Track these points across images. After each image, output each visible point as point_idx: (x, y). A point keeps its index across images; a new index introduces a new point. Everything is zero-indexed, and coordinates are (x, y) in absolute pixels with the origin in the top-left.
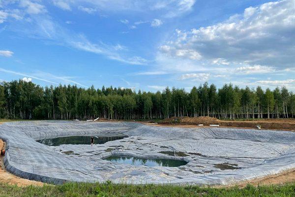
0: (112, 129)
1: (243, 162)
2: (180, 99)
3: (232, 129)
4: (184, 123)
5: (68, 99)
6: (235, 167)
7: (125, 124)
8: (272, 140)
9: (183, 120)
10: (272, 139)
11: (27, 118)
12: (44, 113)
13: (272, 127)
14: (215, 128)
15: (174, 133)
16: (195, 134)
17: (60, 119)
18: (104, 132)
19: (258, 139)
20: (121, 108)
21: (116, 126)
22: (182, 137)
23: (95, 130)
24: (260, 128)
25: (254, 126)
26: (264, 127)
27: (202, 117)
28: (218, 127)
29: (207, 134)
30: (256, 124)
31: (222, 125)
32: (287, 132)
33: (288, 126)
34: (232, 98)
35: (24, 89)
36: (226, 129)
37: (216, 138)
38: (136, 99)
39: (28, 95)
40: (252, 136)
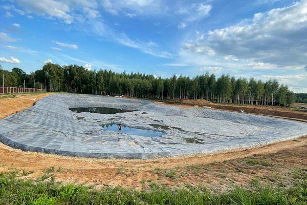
0: (130, 104)
1: (210, 138)
2: (184, 85)
3: (220, 111)
4: (184, 104)
5: (105, 80)
6: (200, 141)
7: (141, 102)
8: (249, 122)
9: (184, 101)
10: (251, 122)
11: (79, 92)
12: (89, 89)
13: (253, 112)
14: (207, 109)
15: (171, 111)
16: (187, 112)
17: (100, 94)
18: (123, 106)
19: (238, 121)
20: (140, 89)
21: (134, 102)
22: (177, 114)
23: (117, 104)
24: (243, 112)
25: (238, 110)
26: (247, 111)
27: (199, 100)
28: (209, 109)
29: (198, 113)
30: (240, 108)
31: (213, 107)
32: (264, 117)
33: (267, 112)
34: (226, 86)
35: (77, 71)
36: (214, 111)
37: (205, 117)
38: (153, 83)
39: (79, 76)
40: (234, 118)
